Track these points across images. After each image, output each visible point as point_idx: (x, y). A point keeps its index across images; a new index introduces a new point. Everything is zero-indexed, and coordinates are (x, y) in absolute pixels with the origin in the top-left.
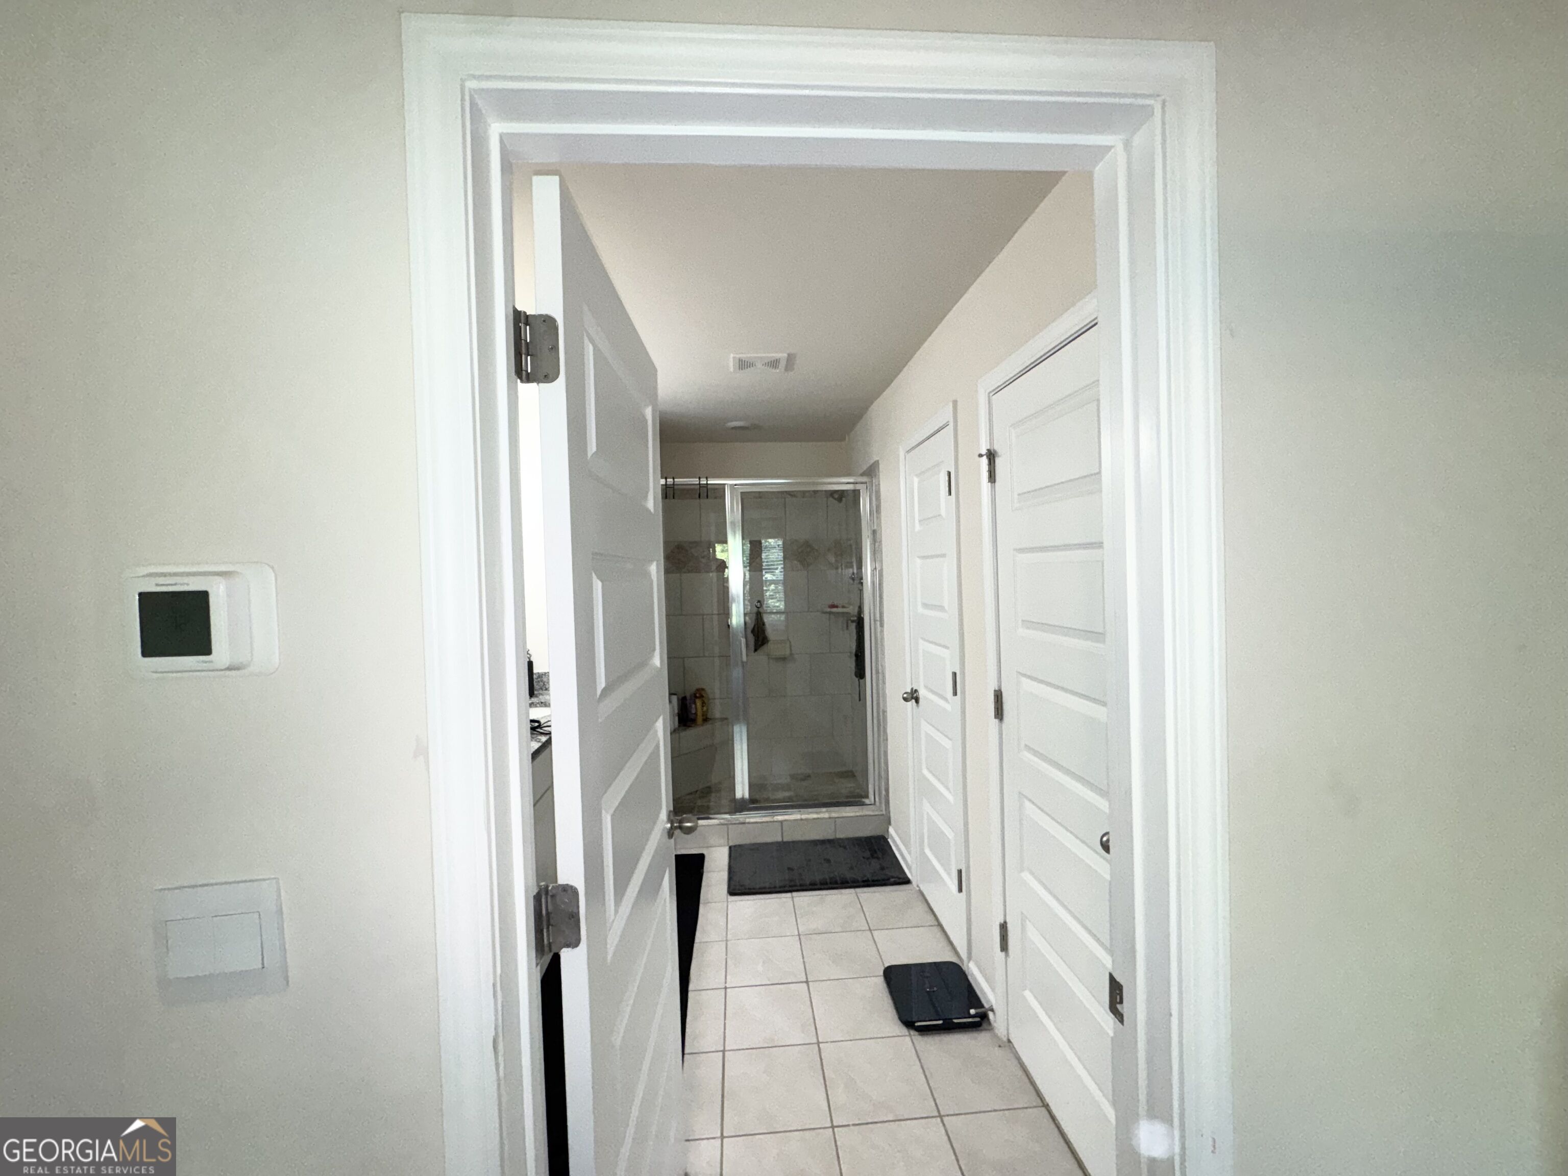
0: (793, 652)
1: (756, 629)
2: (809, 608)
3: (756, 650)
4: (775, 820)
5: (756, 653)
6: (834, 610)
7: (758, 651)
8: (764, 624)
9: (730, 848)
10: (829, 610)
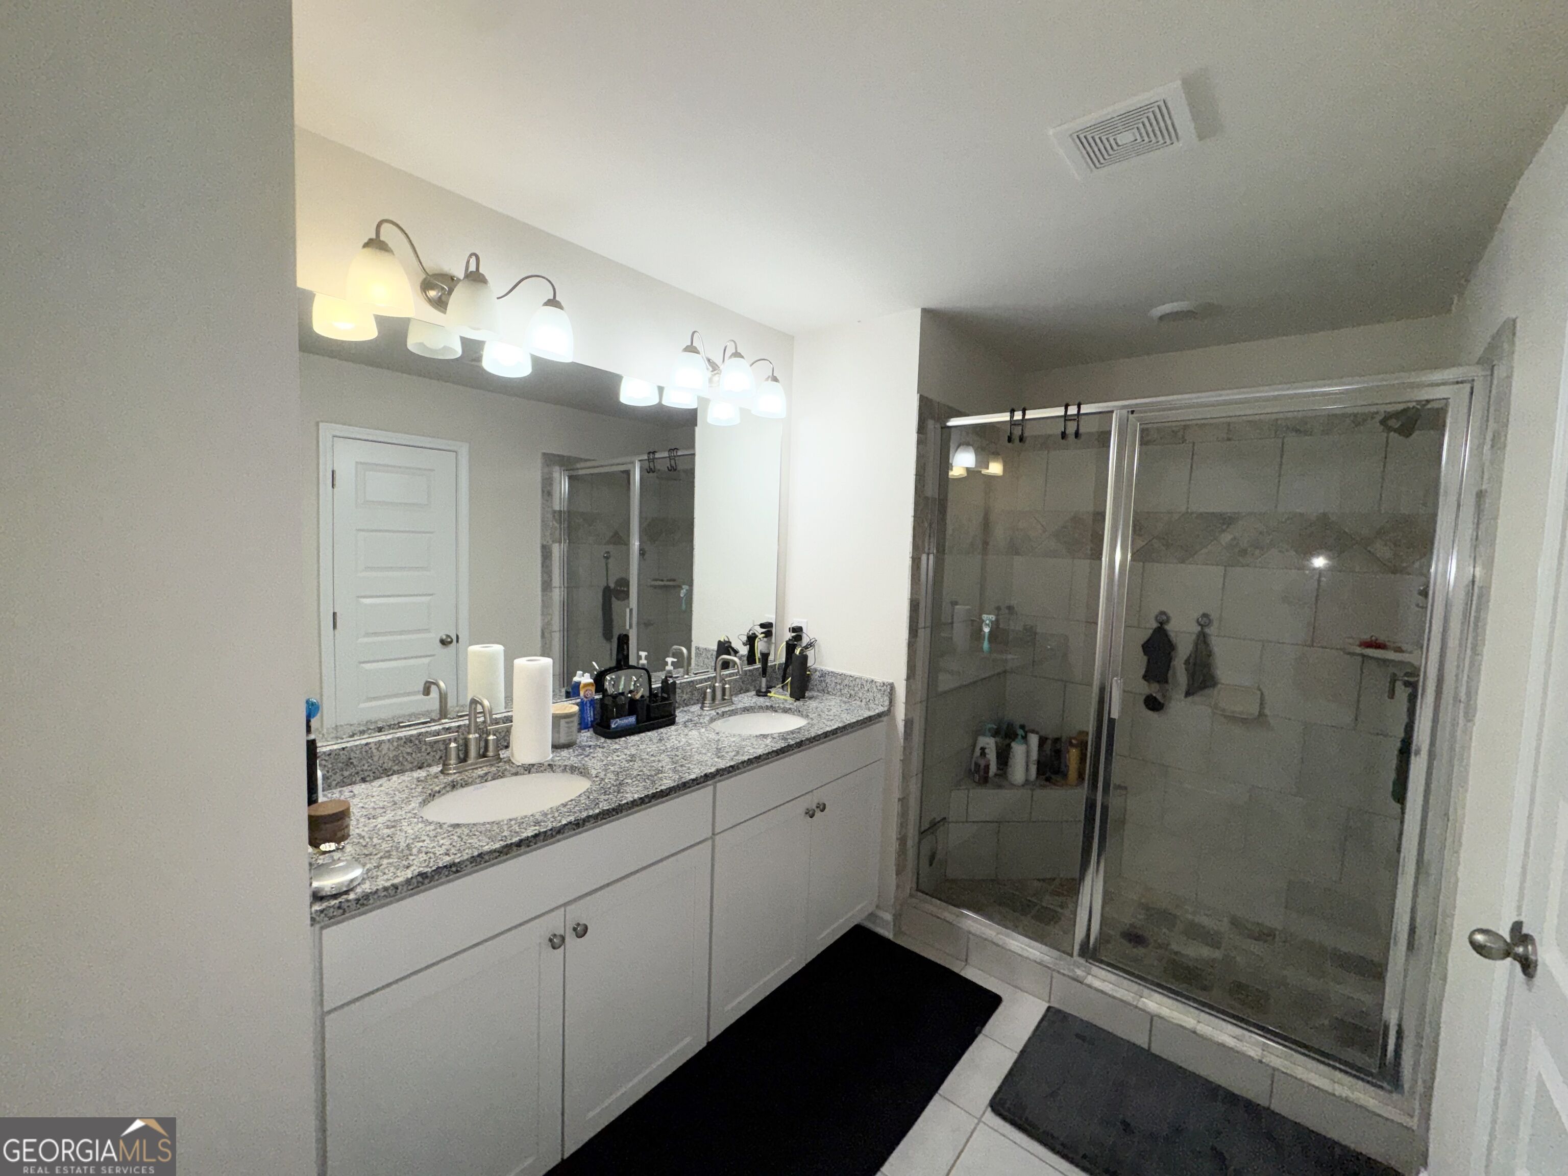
0: (1267, 712)
1: (1191, 661)
2: (1313, 641)
3: (1188, 694)
4: (1140, 1005)
5: (1190, 699)
6: (1370, 652)
7: (1196, 698)
8: (1210, 654)
9: (1049, 1008)
10: (1359, 650)
